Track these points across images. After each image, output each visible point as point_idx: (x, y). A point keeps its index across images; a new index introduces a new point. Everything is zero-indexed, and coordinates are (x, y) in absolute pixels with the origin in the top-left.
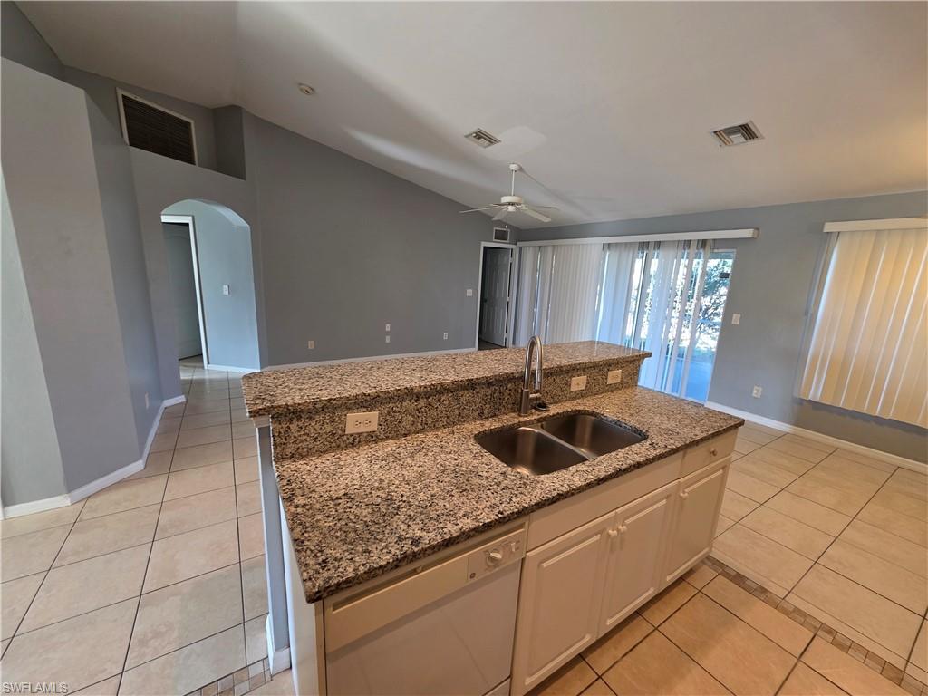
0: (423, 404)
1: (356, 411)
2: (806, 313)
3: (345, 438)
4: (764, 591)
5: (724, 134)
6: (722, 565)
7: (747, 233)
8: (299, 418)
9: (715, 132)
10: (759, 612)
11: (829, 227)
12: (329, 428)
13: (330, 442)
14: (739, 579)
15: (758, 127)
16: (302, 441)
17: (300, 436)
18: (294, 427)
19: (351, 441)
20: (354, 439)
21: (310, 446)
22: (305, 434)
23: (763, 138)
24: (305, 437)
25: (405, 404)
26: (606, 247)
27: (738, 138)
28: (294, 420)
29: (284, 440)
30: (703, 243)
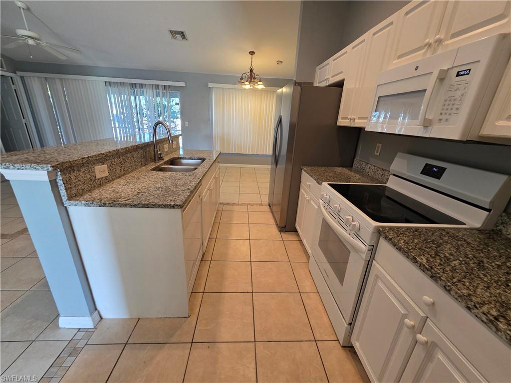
0: (122, 160)
1: (97, 164)
2: (209, 120)
3: (96, 181)
4: (234, 203)
5: (174, 33)
6: (223, 203)
7: (182, 84)
8: (74, 170)
9: (170, 31)
10: (236, 208)
11: (210, 85)
12: (89, 176)
13: (90, 184)
14: (228, 204)
15: (187, 35)
16: (78, 185)
17: (77, 182)
18: (72, 176)
19: (99, 183)
20: (100, 181)
21: (83, 188)
22: (79, 181)
23: (188, 40)
24: (79, 182)
25: (115, 160)
26: (108, 84)
27: (178, 36)
28: (72, 172)
29: (69, 186)
30: (165, 87)
